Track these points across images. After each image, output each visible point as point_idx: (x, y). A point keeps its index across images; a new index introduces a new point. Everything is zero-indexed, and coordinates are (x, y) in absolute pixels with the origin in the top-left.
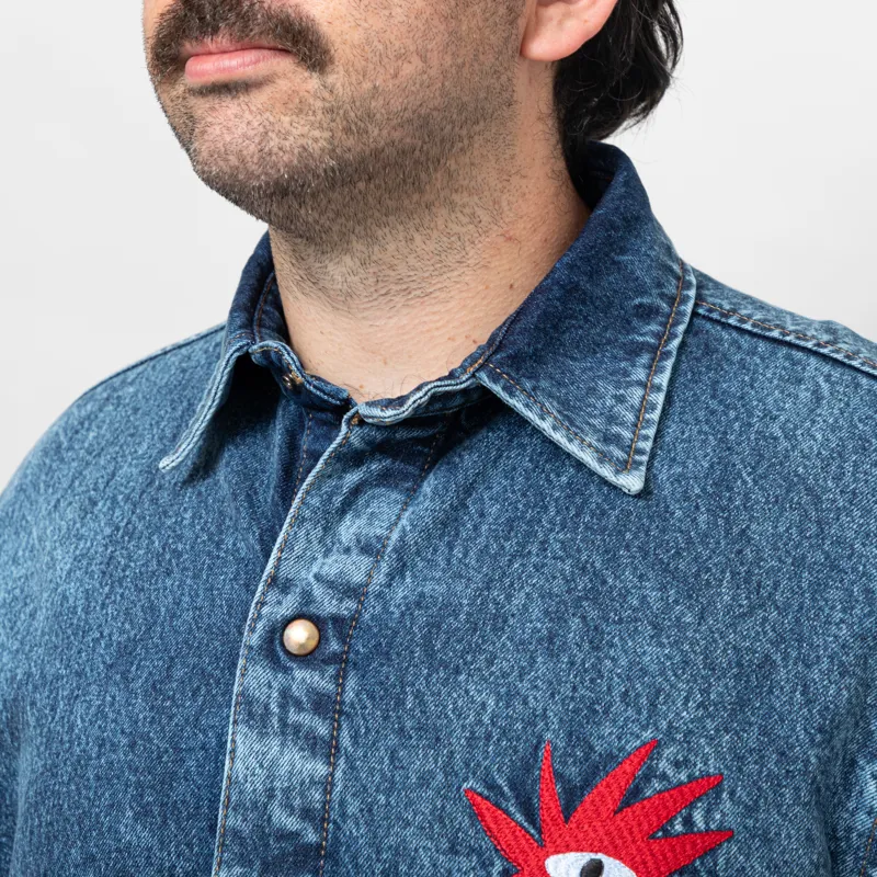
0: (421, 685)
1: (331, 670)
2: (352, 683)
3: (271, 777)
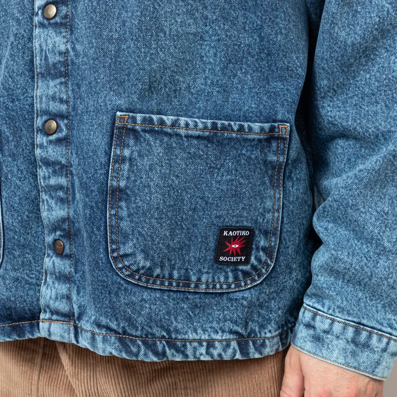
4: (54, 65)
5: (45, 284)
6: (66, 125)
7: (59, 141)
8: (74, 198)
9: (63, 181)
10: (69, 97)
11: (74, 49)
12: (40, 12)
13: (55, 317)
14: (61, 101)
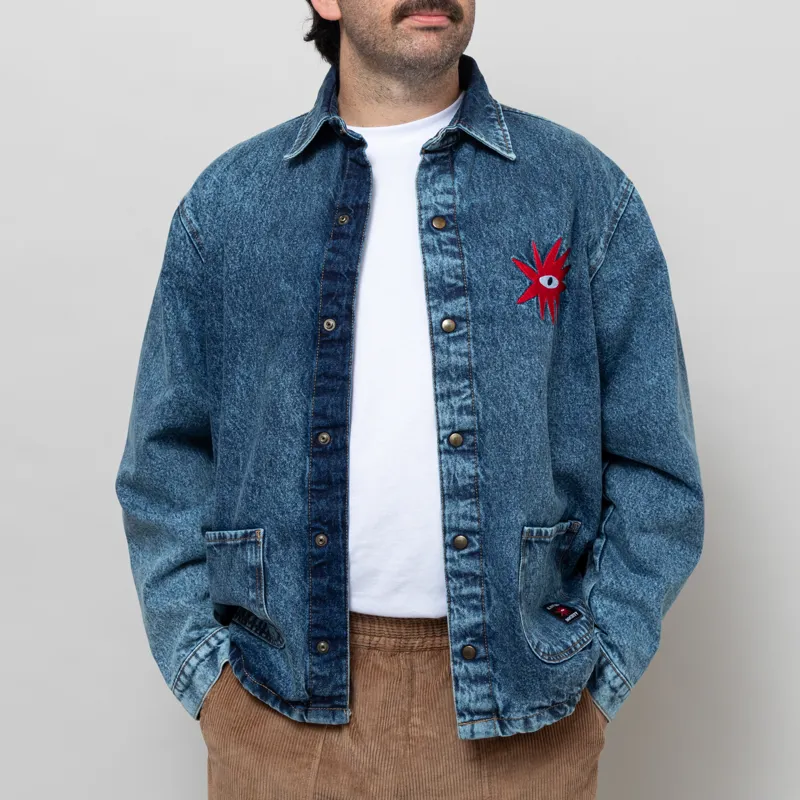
0: (487, 229)
1: (453, 231)
2: (462, 233)
3: (441, 267)
4: (464, 487)
5: (457, 690)
6: (478, 540)
7: (472, 555)
8: (489, 605)
9: (477, 590)
10: (480, 515)
11: (483, 473)
12: (445, 440)
13: (476, 717)
14: (472, 519)
